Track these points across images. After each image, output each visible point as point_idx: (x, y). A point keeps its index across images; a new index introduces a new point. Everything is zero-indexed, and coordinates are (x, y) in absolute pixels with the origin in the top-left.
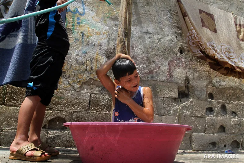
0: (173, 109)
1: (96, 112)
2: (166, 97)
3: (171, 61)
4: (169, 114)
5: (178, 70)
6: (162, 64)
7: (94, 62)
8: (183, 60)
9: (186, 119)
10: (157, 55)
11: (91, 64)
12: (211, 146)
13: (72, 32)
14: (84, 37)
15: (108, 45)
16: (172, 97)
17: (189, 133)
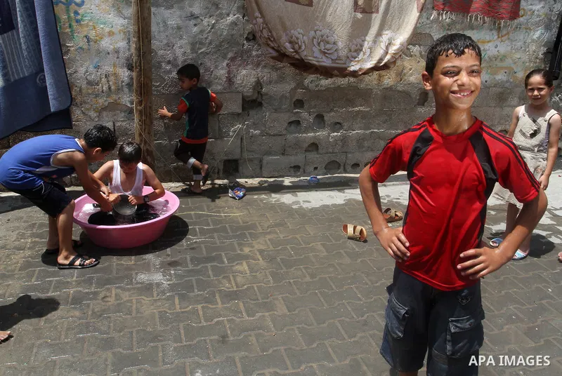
0: (233, 129)
2: (223, 114)
3: (233, 59)
4: (226, 136)
5: (244, 72)
6: (216, 67)
7: (112, 78)
8: (254, 53)
9: (253, 140)
10: (208, 54)
11: (108, 81)
12: (292, 170)
13: (72, 38)
14: (91, 43)
15: (129, 49)
16: (232, 112)
17: (257, 157)
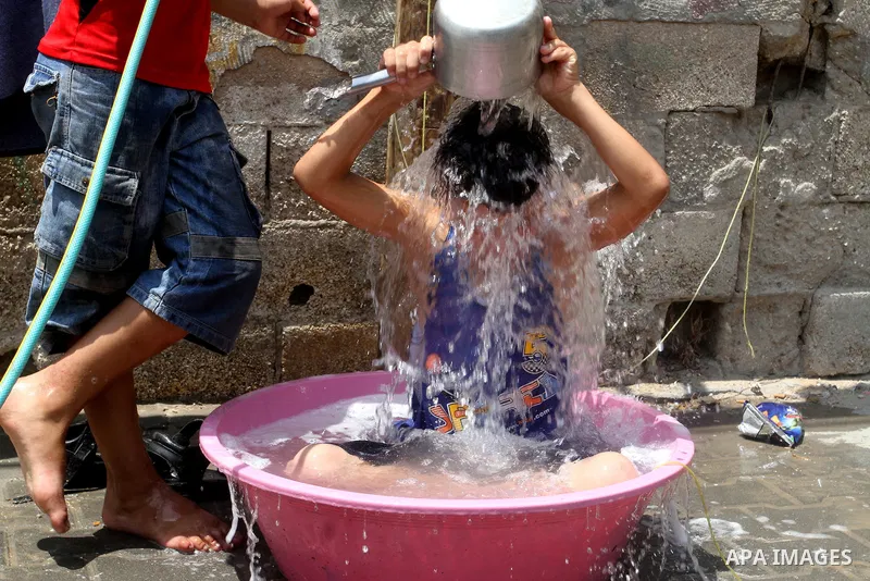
0: (716, 173)
1: (302, 223)
2: (686, 111)
4: (691, 200)
9: (788, 221)
16: (719, 105)
17: (795, 294)
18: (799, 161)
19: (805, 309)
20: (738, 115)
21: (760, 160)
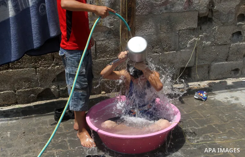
1: (103, 59)
2: (183, 29)
4: (184, 48)
9: (205, 50)
12: (233, 72)
17: (207, 64)
18: (207, 38)
19: (209, 67)
20: (194, 29)
21: (199, 38)
